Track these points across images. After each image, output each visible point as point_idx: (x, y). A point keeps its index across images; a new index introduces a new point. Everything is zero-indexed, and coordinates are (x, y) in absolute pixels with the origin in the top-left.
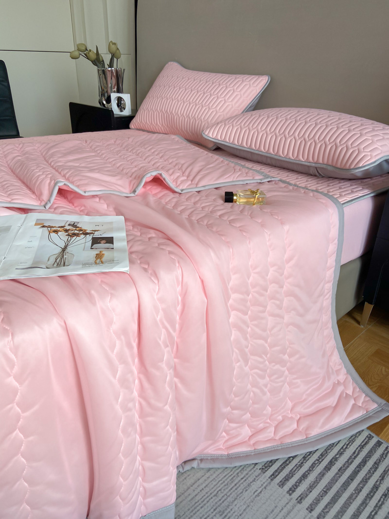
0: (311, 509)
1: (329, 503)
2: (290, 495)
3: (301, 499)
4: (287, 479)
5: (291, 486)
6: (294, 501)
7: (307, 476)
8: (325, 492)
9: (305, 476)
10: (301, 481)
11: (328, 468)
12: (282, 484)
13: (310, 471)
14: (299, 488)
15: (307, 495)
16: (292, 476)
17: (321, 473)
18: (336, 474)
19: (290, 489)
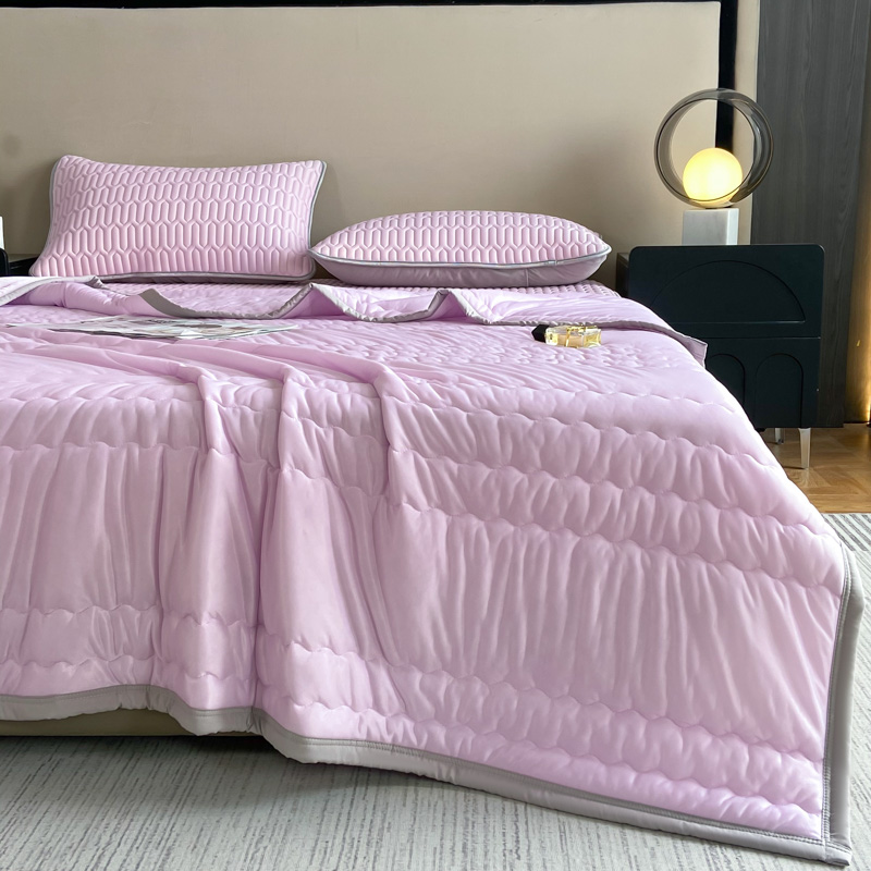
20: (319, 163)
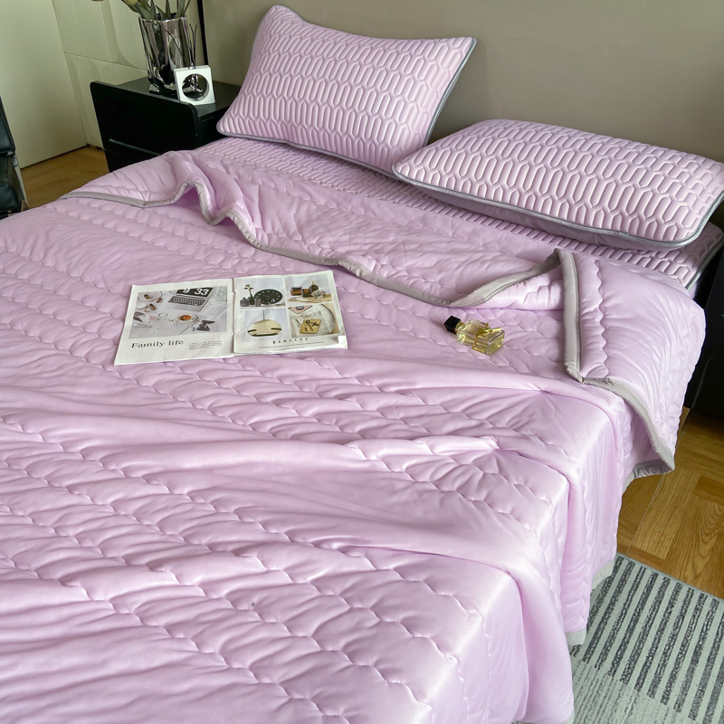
0: (693, 716)
1: (710, 704)
2: (665, 704)
3: (679, 707)
4: (655, 685)
5: (662, 693)
6: (672, 711)
7: (675, 676)
8: (702, 691)
9: (673, 677)
10: (671, 685)
11: (695, 661)
12: (652, 693)
13: (677, 668)
14: (672, 693)
15: (684, 700)
16: (660, 680)
17: (689, 668)
18: (707, 666)
19: (663, 697)
20: (469, 40)
